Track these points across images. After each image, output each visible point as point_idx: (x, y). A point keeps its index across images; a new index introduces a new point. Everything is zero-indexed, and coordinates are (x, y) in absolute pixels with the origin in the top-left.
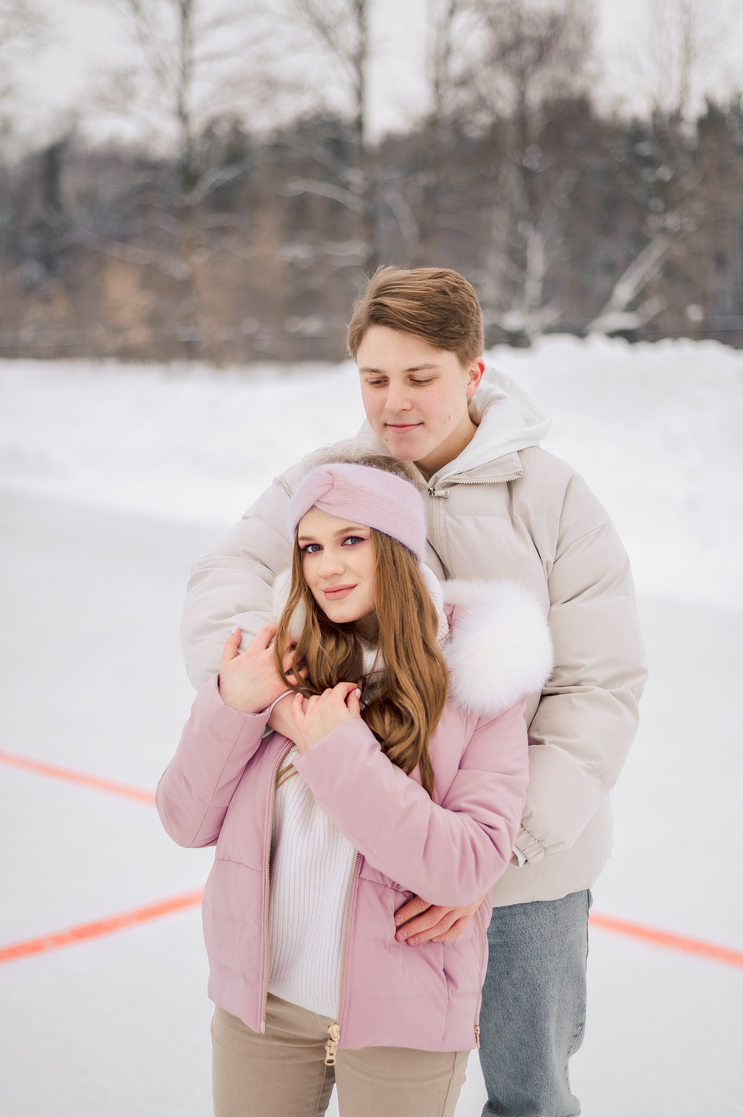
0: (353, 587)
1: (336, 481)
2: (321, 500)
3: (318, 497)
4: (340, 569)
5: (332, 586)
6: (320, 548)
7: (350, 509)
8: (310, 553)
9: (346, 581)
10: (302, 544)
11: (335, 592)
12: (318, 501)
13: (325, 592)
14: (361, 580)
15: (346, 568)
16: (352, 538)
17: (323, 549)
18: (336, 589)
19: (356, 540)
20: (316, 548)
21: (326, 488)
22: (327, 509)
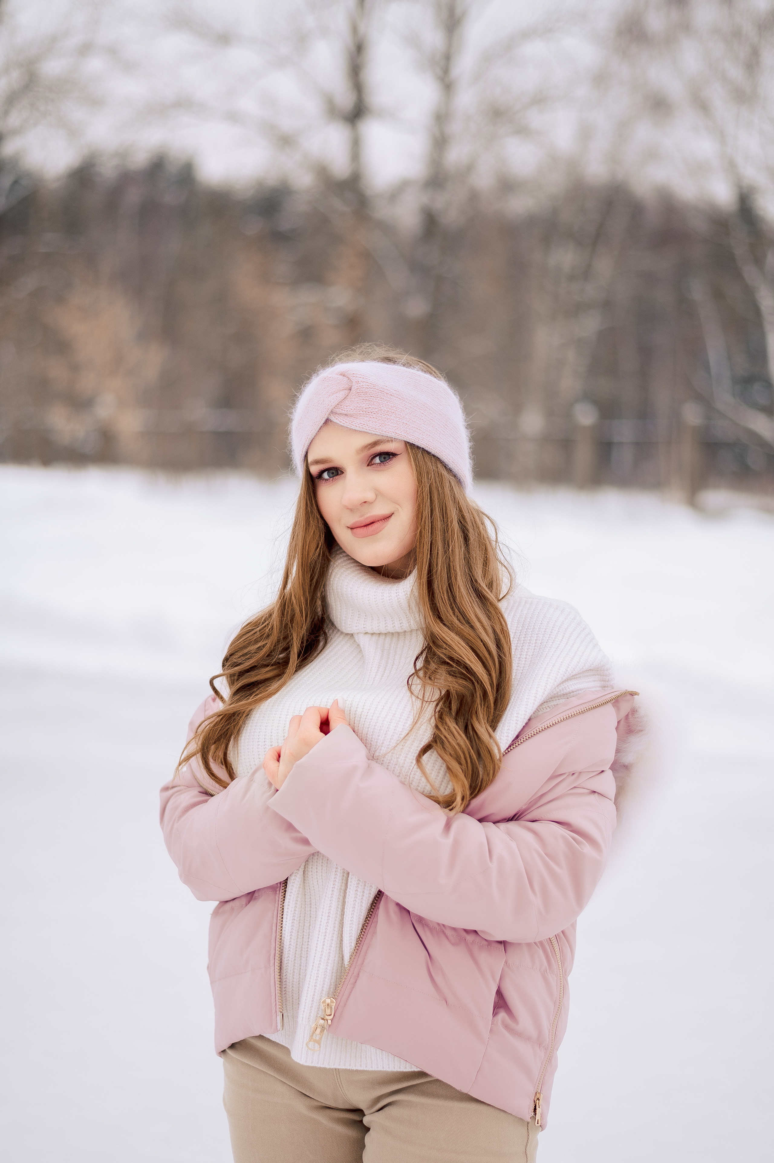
0: (390, 516)
1: (354, 383)
2: (337, 410)
3: (332, 408)
4: (370, 496)
5: (362, 519)
6: (338, 473)
7: (376, 418)
8: (327, 480)
9: (379, 510)
10: (315, 470)
11: (366, 525)
12: (332, 412)
13: (352, 529)
14: (397, 506)
15: (378, 493)
16: (381, 454)
17: (343, 473)
18: (368, 522)
19: (387, 456)
20: (333, 473)
21: (341, 395)
22: (346, 422)
